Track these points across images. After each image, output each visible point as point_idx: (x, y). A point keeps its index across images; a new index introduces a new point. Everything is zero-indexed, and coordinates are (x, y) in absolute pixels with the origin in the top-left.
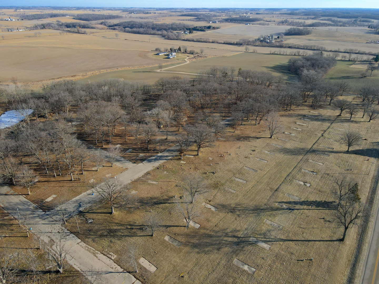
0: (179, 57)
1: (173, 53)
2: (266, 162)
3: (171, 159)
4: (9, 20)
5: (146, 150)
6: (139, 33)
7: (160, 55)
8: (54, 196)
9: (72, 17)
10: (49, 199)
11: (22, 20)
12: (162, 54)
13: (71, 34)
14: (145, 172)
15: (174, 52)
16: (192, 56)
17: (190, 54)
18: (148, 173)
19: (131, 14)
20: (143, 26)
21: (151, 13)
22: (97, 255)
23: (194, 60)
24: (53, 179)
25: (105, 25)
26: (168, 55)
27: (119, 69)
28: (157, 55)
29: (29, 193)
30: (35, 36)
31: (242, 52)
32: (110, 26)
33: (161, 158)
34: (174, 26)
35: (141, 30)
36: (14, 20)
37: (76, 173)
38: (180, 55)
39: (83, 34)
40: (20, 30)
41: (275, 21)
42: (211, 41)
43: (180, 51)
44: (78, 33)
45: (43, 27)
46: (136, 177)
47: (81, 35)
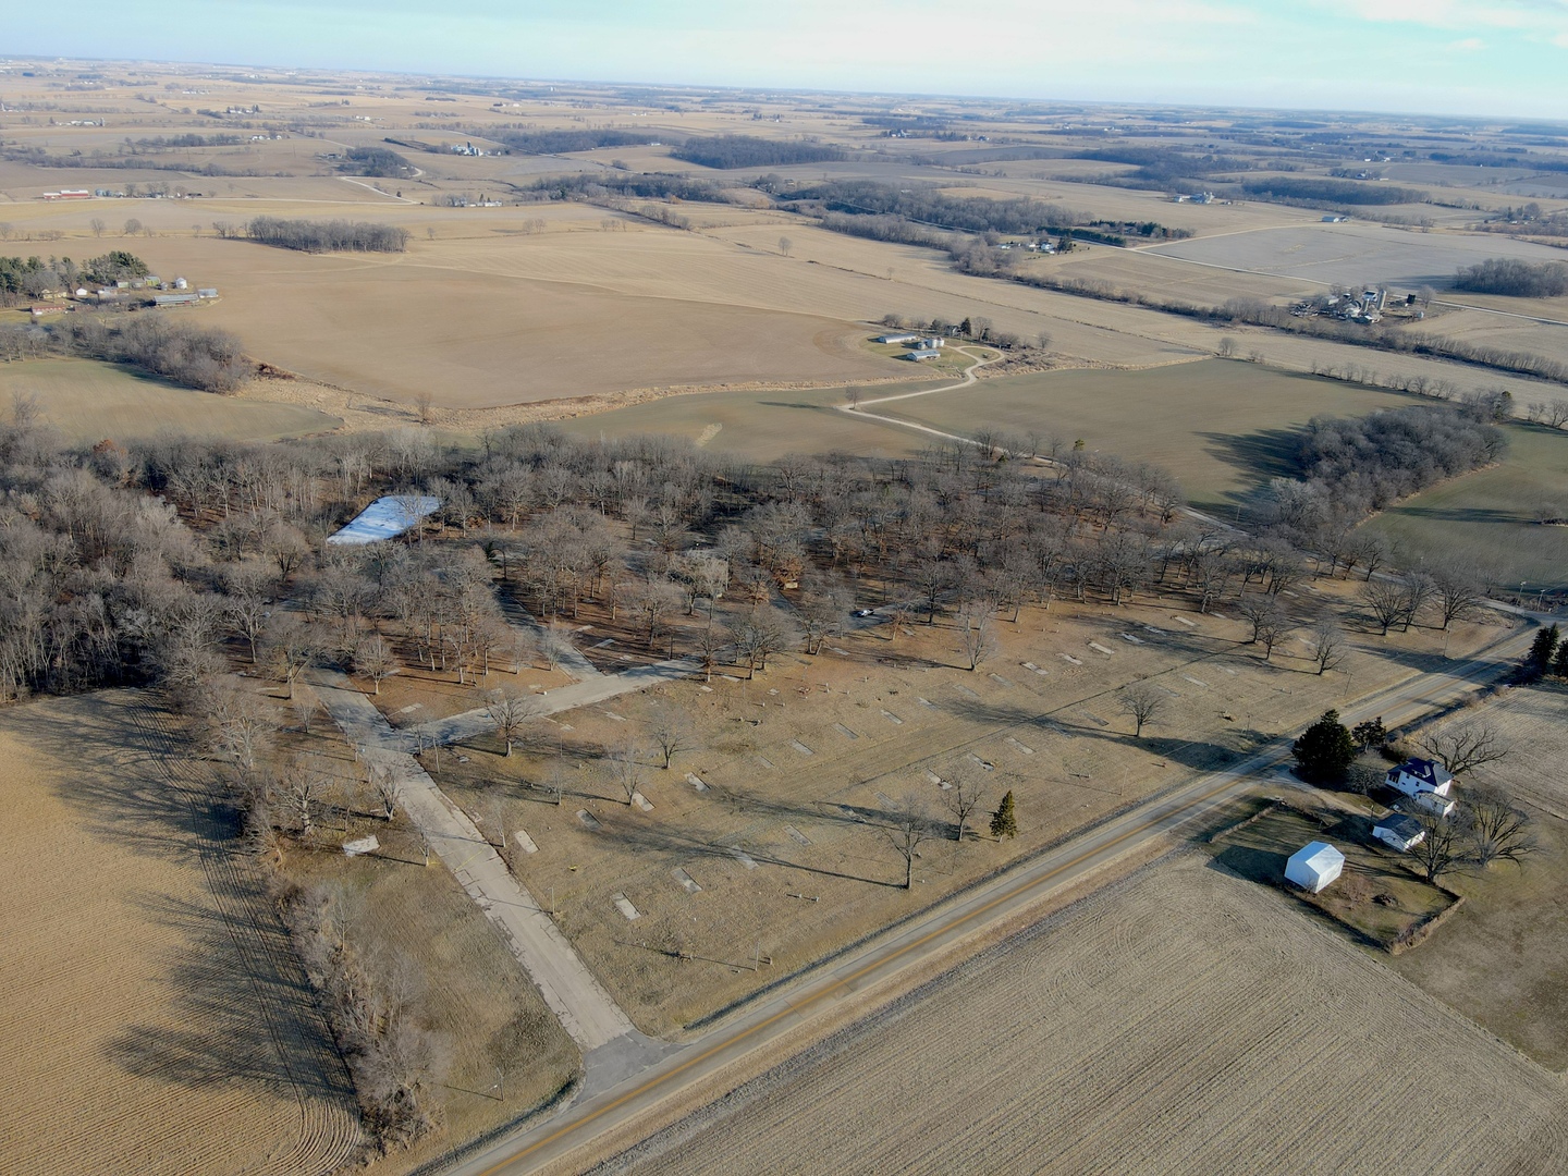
0: (953, 357)
1: (935, 342)
2: (900, 722)
3: (684, 679)
4: (467, 152)
5: (644, 649)
6: (869, 234)
7: (888, 342)
8: (418, 705)
9: (668, 149)
10: (408, 709)
11: (507, 153)
12: (898, 340)
13: (641, 226)
14: (613, 694)
15: (939, 339)
16: (1002, 355)
17: (997, 347)
18: (617, 698)
19: (890, 140)
20: (897, 207)
21: (964, 138)
22: (454, 812)
23: (999, 374)
24: (427, 674)
25: (768, 191)
26: (915, 346)
27: (730, 385)
28: (877, 340)
29: (377, 692)
30: (526, 231)
31: (1201, 358)
32: (783, 197)
34: (1013, 216)
35: (881, 222)
36: (480, 154)
37: (469, 669)
38: (958, 349)
39: (678, 231)
40: (487, 205)
41: (1477, 208)
42: (1118, 293)
43: (967, 331)
44: (664, 222)
45: (563, 190)
46: (588, 700)
47: (672, 231)
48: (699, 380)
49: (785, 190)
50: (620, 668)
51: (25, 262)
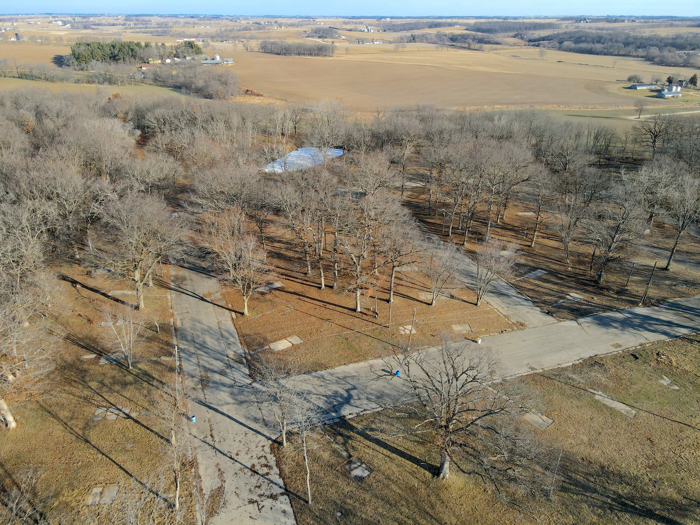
0: (689, 98)
1: (674, 88)
3: (683, 338)
4: (366, 30)
6: (590, 52)
7: (638, 88)
8: (296, 340)
9: (465, 28)
10: (282, 345)
11: (385, 31)
12: (645, 88)
13: (456, 50)
14: (586, 355)
15: (677, 86)
18: (594, 362)
19: (580, 24)
20: (603, 41)
21: (623, 21)
24: (313, 293)
25: (522, 38)
26: (659, 91)
28: (630, 88)
29: (246, 311)
30: (395, 51)
32: (530, 41)
33: (645, 323)
34: (679, 41)
35: (598, 46)
36: (372, 31)
38: (691, 93)
39: (477, 51)
40: (375, 43)
43: (695, 84)
44: (469, 49)
45: (413, 39)
46: (550, 362)
47: (473, 51)
48: (513, 104)
49: (531, 38)
50: (578, 312)
51: (143, 44)
